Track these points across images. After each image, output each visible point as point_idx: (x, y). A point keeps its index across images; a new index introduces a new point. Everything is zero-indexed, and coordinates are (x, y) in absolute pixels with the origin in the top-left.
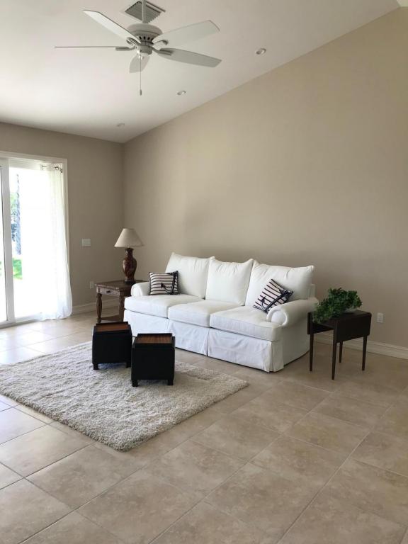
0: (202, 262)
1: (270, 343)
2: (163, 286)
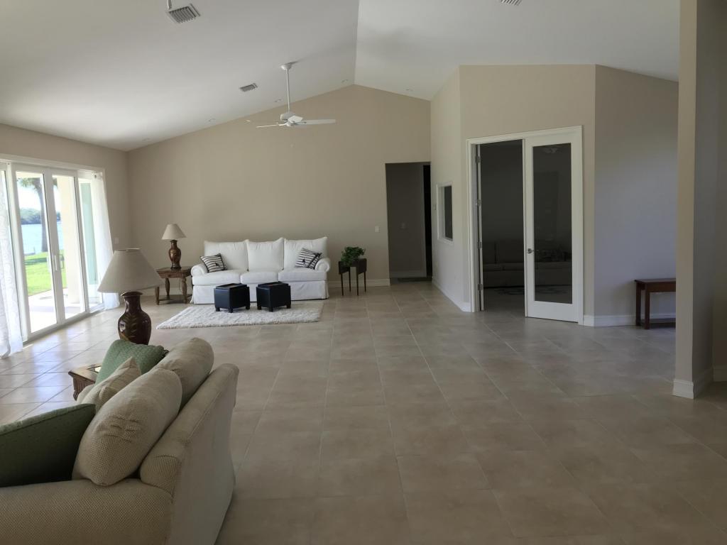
0: (240, 244)
1: (324, 282)
2: (217, 265)
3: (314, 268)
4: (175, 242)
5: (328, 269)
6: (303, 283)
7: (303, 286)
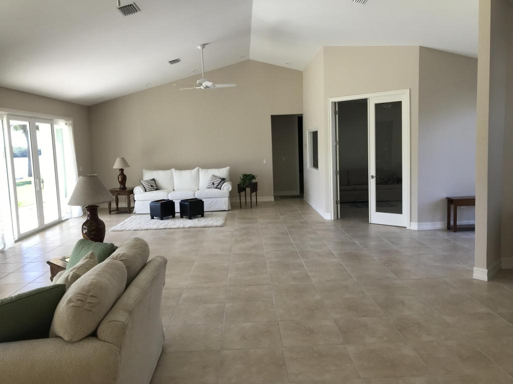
0: (169, 172)
1: (227, 198)
2: (152, 186)
3: (220, 189)
4: (122, 170)
5: (230, 189)
6: (212, 200)
7: (212, 202)
